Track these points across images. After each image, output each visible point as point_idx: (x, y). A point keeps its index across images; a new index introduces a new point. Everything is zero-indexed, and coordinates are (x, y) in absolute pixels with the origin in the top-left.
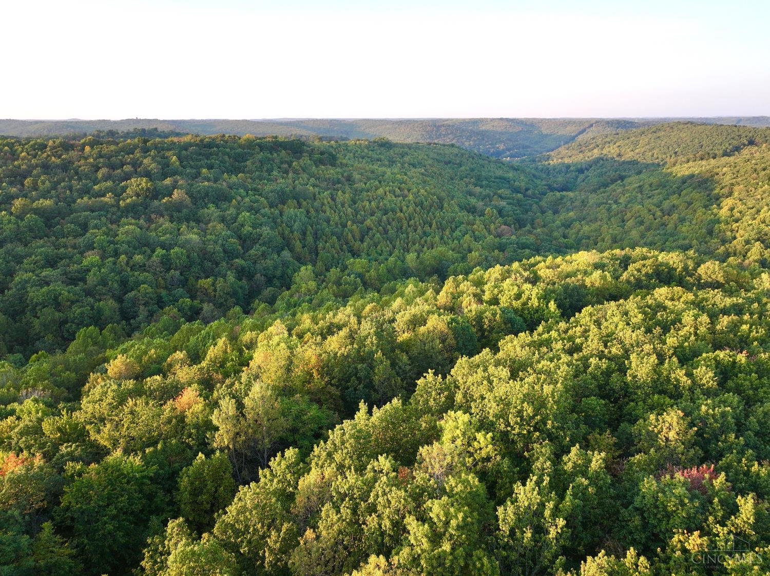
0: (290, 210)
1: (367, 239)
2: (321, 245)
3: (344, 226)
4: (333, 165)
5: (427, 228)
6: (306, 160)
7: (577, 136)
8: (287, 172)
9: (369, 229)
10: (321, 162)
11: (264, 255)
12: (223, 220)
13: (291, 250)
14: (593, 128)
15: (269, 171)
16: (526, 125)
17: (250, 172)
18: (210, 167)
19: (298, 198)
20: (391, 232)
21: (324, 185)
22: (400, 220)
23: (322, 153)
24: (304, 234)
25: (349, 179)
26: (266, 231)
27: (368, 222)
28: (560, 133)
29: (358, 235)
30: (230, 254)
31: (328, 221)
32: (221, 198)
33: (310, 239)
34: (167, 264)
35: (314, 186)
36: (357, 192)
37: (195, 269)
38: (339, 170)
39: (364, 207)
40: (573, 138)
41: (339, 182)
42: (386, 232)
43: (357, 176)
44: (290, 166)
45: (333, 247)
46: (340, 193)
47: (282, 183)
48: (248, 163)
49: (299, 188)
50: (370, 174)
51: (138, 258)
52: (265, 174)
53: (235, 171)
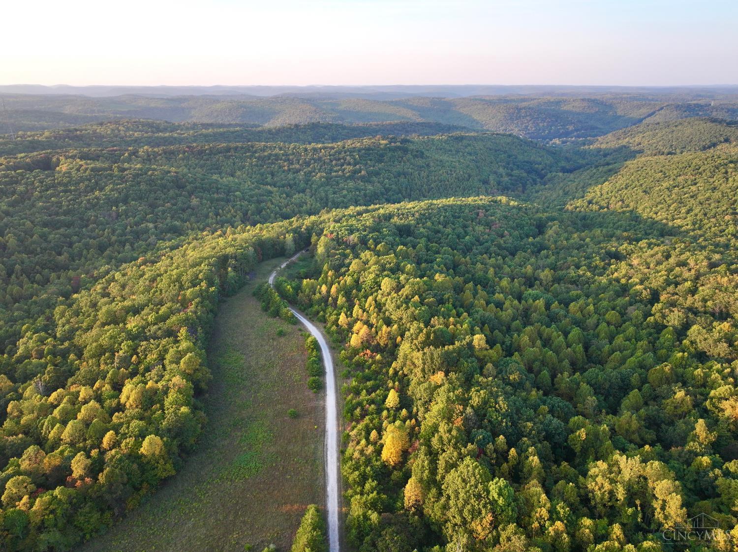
0: (402, 179)
1: (431, 192)
2: (412, 193)
3: (422, 186)
4: (422, 157)
5: (458, 189)
6: (409, 156)
7: (645, 118)
8: (400, 162)
9: (433, 188)
10: (415, 156)
11: (393, 195)
12: (379, 182)
13: (402, 194)
14: (662, 112)
15: (393, 162)
16: (605, 105)
17: (386, 162)
18: (371, 160)
19: (405, 174)
20: (441, 190)
21: (416, 168)
22: (446, 185)
23: (417, 152)
24: (406, 189)
25: (428, 165)
26: (393, 186)
27: (432, 185)
28: (631, 116)
29: (427, 190)
30: (382, 194)
31: (416, 184)
32: (377, 174)
33: (409, 191)
34: (365, 195)
35: (412, 169)
36: (430, 172)
37: (373, 197)
38: (424, 160)
39: (432, 179)
40: (640, 121)
41: (423, 167)
42: (439, 189)
43: (432, 164)
44: (402, 159)
45: (417, 194)
46: (423, 172)
47: (399, 168)
48: (385, 158)
49: (406, 170)
50: (438, 163)
51: (358, 193)
52: (392, 163)
53: (380, 161)
